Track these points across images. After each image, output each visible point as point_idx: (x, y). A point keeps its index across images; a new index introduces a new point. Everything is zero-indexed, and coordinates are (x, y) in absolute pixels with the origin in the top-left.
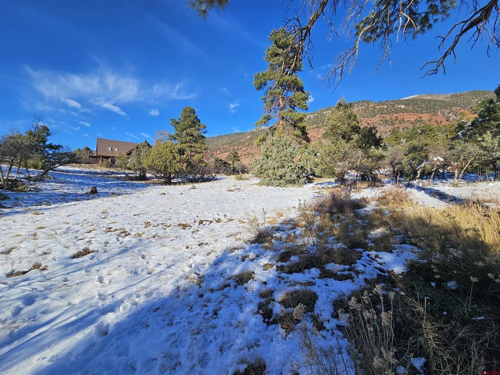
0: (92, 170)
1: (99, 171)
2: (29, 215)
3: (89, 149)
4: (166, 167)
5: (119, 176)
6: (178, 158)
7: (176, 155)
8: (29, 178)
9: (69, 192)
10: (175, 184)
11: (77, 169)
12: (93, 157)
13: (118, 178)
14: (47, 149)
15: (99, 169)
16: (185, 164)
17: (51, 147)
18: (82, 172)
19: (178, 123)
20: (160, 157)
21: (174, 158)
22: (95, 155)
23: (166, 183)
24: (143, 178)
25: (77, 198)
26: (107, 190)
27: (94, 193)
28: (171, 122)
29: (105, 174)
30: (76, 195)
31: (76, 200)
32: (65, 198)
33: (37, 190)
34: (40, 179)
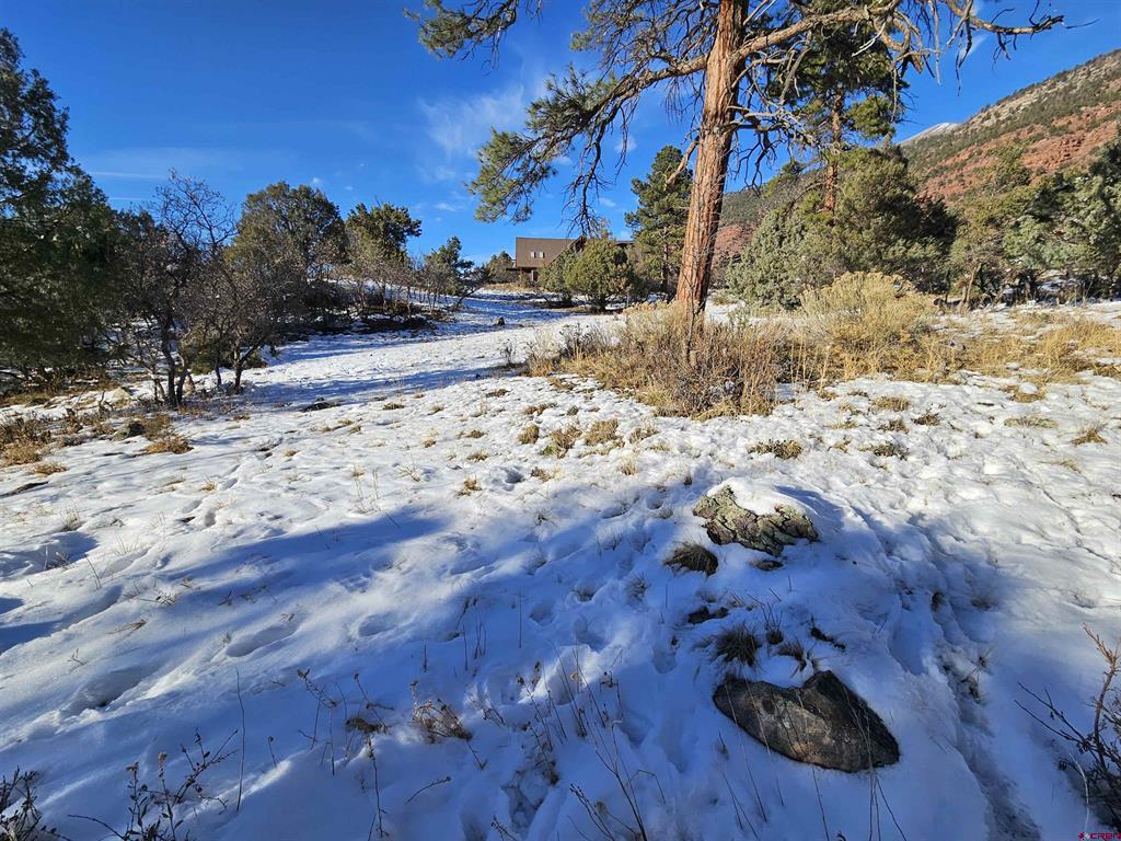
0: (507, 293)
1: (515, 294)
2: (453, 341)
3: (507, 255)
4: (595, 287)
5: (539, 300)
6: (613, 269)
7: (609, 264)
8: (448, 308)
9: (480, 323)
10: (611, 312)
11: (490, 292)
12: (511, 270)
13: (535, 305)
14: (459, 269)
15: (517, 290)
16: (624, 280)
17: (463, 265)
18: (494, 297)
19: (644, 187)
20: (586, 271)
21: (607, 270)
22: (514, 266)
23: (594, 311)
24: (567, 303)
25: (486, 329)
26: (515, 322)
27: (502, 323)
28: (633, 187)
29: (522, 298)
30: (485, 326)
31: (486, 331)
32: (476, 329)
33: (456, 321)
34: (456, 309)
